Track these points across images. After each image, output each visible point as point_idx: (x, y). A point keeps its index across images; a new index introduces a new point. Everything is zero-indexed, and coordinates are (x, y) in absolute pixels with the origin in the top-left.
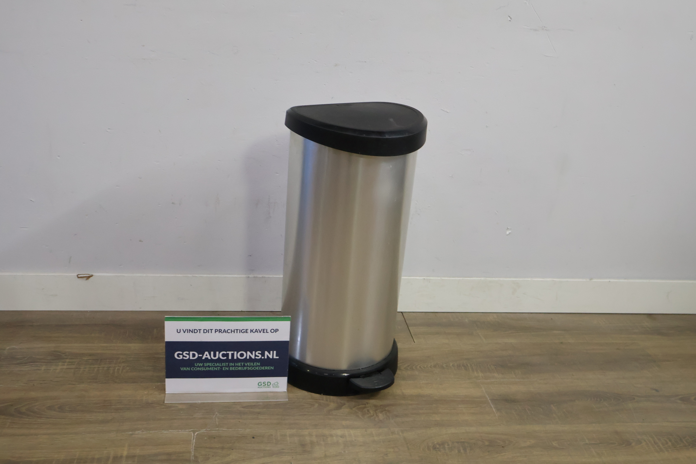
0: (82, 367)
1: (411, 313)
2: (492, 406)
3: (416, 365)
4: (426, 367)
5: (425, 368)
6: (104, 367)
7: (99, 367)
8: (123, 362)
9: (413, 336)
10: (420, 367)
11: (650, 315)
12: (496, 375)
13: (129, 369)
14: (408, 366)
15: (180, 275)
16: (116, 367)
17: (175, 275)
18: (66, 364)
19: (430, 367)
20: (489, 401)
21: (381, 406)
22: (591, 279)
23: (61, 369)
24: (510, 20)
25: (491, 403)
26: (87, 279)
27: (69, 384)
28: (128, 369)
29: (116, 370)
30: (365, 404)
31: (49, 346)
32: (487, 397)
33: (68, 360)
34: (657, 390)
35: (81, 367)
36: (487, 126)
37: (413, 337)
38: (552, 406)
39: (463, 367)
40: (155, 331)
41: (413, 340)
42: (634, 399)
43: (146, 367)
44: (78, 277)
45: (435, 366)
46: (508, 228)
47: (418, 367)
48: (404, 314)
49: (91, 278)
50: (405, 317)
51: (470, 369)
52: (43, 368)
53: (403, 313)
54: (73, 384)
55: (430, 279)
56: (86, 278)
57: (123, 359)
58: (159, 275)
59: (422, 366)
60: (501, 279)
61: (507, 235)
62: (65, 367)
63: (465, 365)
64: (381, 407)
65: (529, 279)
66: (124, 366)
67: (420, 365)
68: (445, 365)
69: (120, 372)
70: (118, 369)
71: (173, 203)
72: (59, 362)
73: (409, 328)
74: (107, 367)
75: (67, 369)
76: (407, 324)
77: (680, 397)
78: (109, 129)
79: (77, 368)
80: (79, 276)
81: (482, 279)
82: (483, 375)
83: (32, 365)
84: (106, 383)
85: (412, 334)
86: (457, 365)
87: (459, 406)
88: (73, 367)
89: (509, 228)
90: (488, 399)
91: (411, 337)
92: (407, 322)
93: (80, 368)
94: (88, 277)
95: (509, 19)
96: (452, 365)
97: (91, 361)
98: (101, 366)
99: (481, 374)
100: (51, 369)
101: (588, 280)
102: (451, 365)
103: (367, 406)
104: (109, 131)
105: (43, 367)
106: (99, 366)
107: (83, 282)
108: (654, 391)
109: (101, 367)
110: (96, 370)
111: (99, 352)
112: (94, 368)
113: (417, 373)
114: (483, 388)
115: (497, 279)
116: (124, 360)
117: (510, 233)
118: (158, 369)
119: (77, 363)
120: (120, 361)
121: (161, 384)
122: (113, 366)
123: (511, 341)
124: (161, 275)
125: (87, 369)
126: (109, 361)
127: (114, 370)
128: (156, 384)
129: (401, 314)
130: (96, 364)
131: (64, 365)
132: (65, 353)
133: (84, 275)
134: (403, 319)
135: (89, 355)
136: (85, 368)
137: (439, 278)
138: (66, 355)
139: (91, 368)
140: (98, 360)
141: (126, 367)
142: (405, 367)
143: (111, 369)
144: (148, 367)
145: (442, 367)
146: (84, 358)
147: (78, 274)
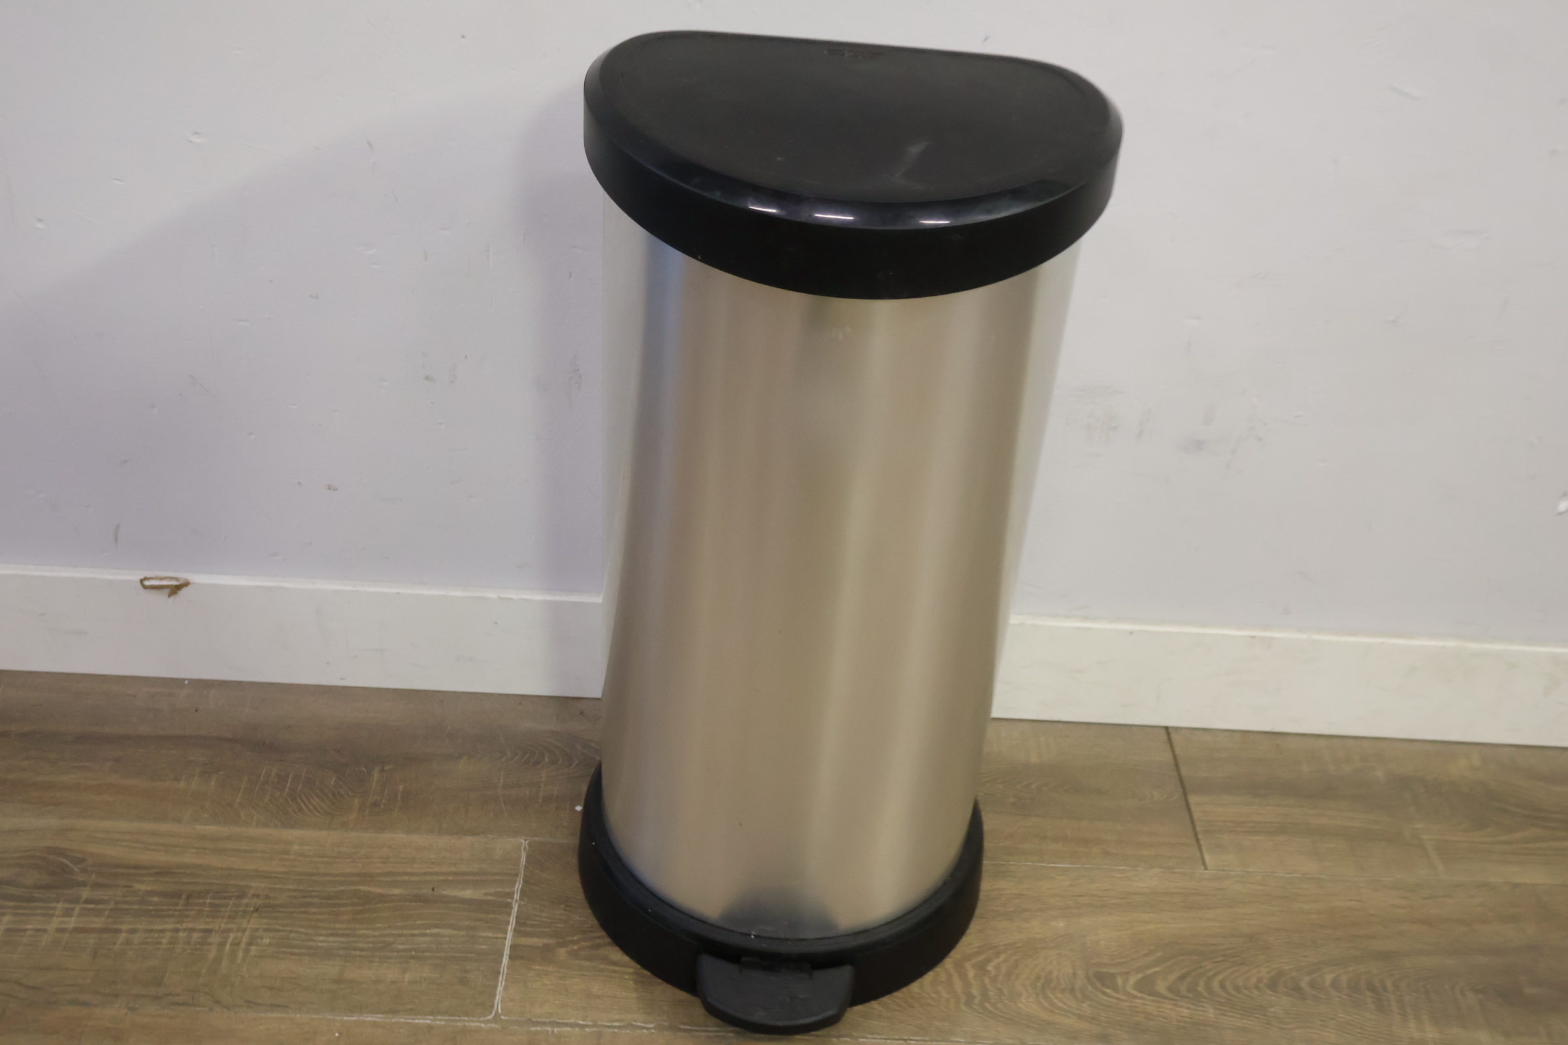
0: (124, 927)
1: (1196, 733)
3: (1210, 974)
4: (1241, 984)
5: (1237, 989)
6: (192, 930)
7: (177, 931)
8: (257, 910)
9: (1200, 836)
10: (1222, 986)
12: (1484, 1038)
13: (270, 945)
14: (1182, 978)
15: (457, 593)
16: (230, 930)
17: (442, 592)
18: (78, 908)
19: (1257, 987)
23: (58, 930)
26: (169, 596)
27: (73, 1002)
28: (267, 941)
29: (228, 947)
33: (85, 893)
35: (121, 926)
37: (1201, 842)
39: (1369, 993)
40: (376, 774)
41: (1198, 854)
43: (322, 938)
44: (145, 587)
45: (1273, 985)
47: (1215, 984)
48: (1174, 736)
49: (184, 591)
50: (1178, 752)
51: (1395, 1006)
53: (1170, 730)
54: (84, 1004)
55: (1273, 638)
56: (167, 591)
57: (258, 896)
58: (394, 590)
59: (1228, 982)
60: (1515, 648)
61: (1561, 514)
62: (72, 922)
63: (1377, 984)
66: (257, 930)
67: (1220, 977)
69: (240, 955)
70: (236, 944)
71: (427, 378)
72: (58, 900)
73: (1193, 799)
75: (77, 930)
76: (1182, 784)
78: (197, 133)
79: (108, 930)
80: (147, 583)
81: (1451, 644)
82: (1438, 1035)
84: (184, 1004)
85: (1197, 828)
88: (98, 922)
91: (1195, 840)
92: (1184, 771)
93: (117, 931)
94: (175, 590)
97: (156, 899)
98: (184, 925)
99: (1431, 1032)
100: (27, 929)
102: (1329, 978)
106: (179, 926)
107: (161, 598)
109: (185, 930)
110: (164, 941)
111: (189, 859)
112: (162, 931)
113: (1211, 1013)
115: (1498, 647)
116: (259, 902)
118: (361, 950)
119: (111, 905)
120: (247, 905)
121: (361, 1018)
122: (223, 926)
123: (1534, 876)
124: (401, 591)
125: (137, 938)
126: (211, 905)
127: (222, 945)
128: (345, 1018)
129: (1165, 738)
130: (173, 916)
131: (68, 913)
132: (83, 860)
133: (161, 579)
134: (1171, 756)
135: (157, 874)
136: (133, 931)
137: (1303, 636)
138: (84, 871)
139: (151, 931)
140: (178, 895)
141: (261, 933)
142: (1172, 977)
143: (214, 939)
144: (331, 939)
145: (1298, 989)
146: (137, 886)
147: (142, 577)
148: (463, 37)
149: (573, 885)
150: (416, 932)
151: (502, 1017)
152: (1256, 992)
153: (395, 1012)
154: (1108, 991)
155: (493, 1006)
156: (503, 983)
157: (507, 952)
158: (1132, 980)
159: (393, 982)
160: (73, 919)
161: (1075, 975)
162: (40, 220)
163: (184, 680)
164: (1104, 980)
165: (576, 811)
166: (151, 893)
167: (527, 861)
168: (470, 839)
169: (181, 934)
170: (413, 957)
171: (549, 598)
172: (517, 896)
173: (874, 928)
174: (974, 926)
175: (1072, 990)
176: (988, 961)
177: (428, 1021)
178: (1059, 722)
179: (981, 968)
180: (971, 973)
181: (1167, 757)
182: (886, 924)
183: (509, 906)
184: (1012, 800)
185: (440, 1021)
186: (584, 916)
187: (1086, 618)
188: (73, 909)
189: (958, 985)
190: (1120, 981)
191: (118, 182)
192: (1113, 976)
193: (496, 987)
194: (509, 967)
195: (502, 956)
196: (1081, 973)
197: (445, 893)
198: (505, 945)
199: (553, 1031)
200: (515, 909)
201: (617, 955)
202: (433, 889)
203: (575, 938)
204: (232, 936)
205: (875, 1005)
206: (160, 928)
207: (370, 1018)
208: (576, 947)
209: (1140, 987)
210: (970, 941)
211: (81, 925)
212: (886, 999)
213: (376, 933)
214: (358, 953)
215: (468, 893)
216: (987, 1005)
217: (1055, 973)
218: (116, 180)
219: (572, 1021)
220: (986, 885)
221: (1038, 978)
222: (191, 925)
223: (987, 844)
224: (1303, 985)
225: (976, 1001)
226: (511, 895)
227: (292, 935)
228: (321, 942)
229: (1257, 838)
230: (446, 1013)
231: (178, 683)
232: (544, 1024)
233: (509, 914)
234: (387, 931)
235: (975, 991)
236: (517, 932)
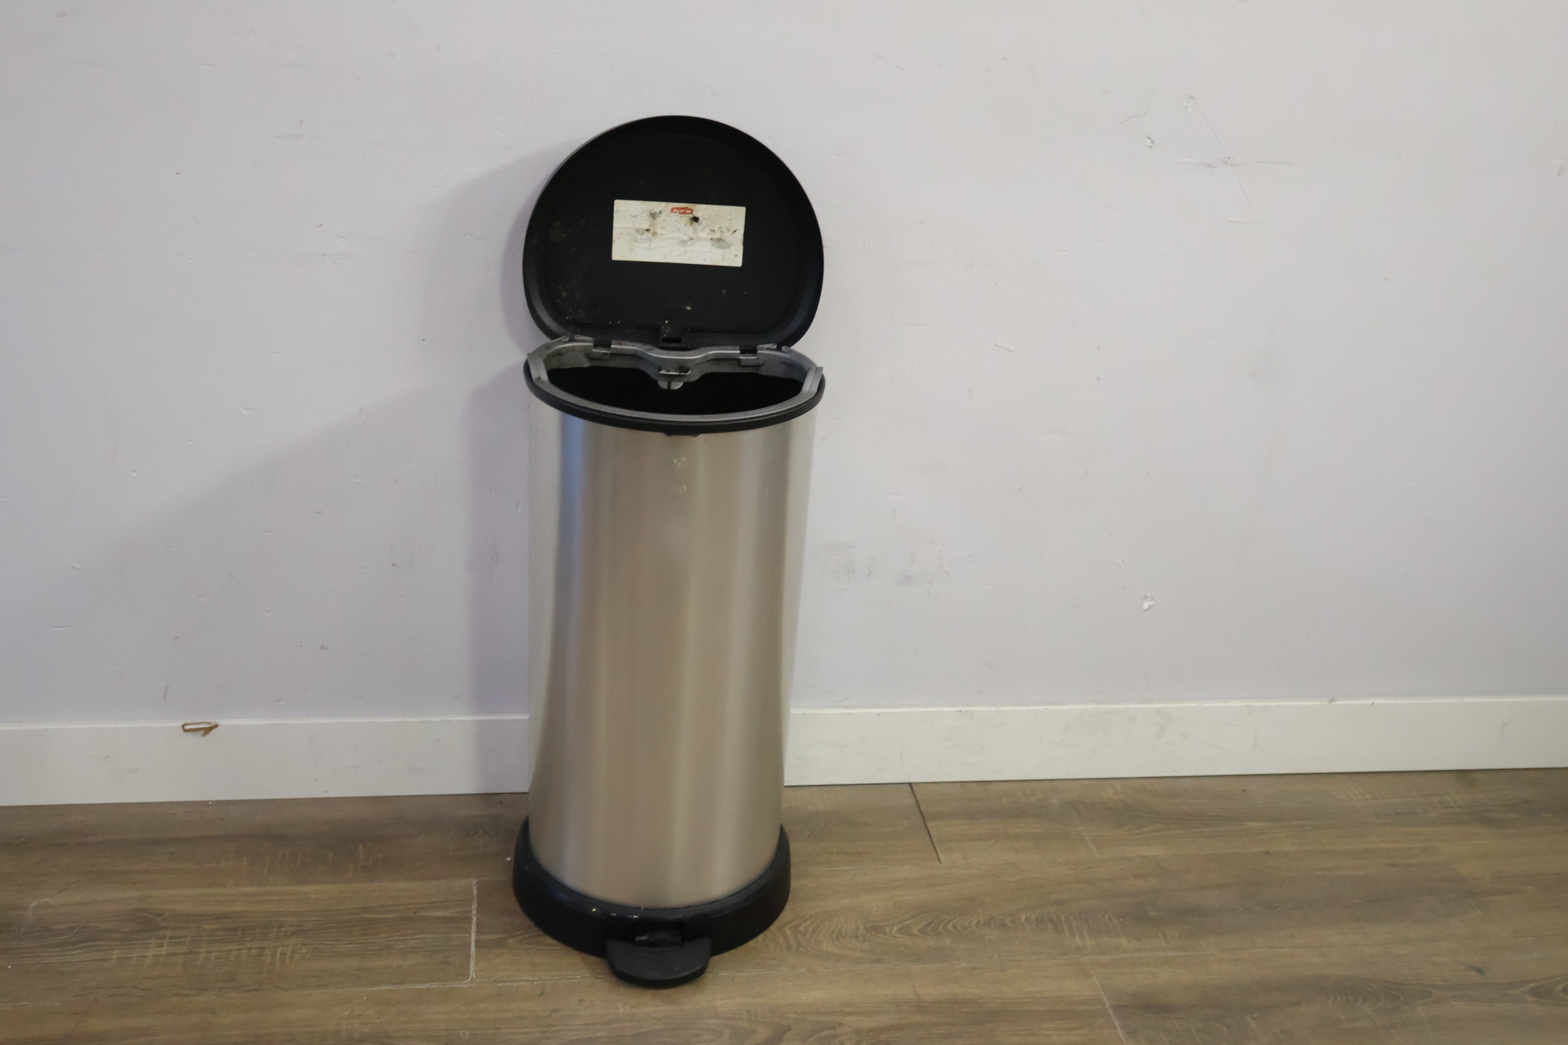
0: (202, 950)
1: (930, 785)
2: (1117, 1023)
3: (946, 921)
4: (967, 925)
5: (965, 928)
6: (250, 949)
7: (239, 950)
8: (293, 934)
9: (936, 845)
10: (954, 926)
11: (1463, 776)
12: (1123, 941)
13: (307, 953)
14: (928, 925)
15: (412, 720)
17: (401, 719)
18: (166, 942)
19: (977, 926)
20: (1110, 1011)
21: (869, 1032)
22: (1331, 701)
23: (155, 956)
24: (1151, 147)
25: (1113, 1016)
26: (204, 734)
27: (176, 995)
28: (305, 951)
29: (278, 956)
30: (835, 1028)
31: (125, 897)
32: (1105, 999)
33: (169, 933)
34: (1480, 971)
35: (199, 950)
36: (1098, 378)
37: (937, 849)
38: (1249, 1019)
39: (1049, 924)
40: (361, 848)
41: (936, 855)
42: (1430, 994)
43: (343, 946)
44: (185, 731)
45: (987, 923)
46: (1146, 597)
47: (950, 926)
48: (915, 789)
49: (214, 731)
50: (918, 797)
51: (1066, 929)
52: (116, 954)
53: (912, 785)
54: (187, 996)
55: (973, 711)
56: (202, 732)
57: (292, 926)
58: (366, 720)
59: (958, 925)
60: (1132, 706)
61: (1145, 611)
62: (164, 950)
63: (1055, 918)
64: (870, 1034)
65: (1194, 704)
66: (296, 945)
67: (954, 921)
68: (1010, 919)
69: (288, 960)
70: (283, 954)
71: (394, 565)
72: (150, 939)
73: (929, 824)
74: (257, 948)
75: (168, 955)
76: (922, 815)
77: (1532, 985)
78: (246, 408)
79: (191, 953)
80: (187, 727)
81: (1090, 706)
82: (1094, 943)
83: (91, 946)
84: (256, 990)
85: (934, 841)
86: (1036, 920)
87: (1044, 1026)
88: (183, 949)
89: (1148, 595)
90: (1108, 1005)
91: (932, 848)
92: (922, 809)
93: (198, 953)
95: (1148, 143)
96: (1026, 919)
97: (220, 933)
98: (244, 946)
99: (1090, 942)
100: (133, 957)
101: (1325, 703)
102: (1023, 918)
103: (838, 1031)
104: (246, 413)
105: (116, 951)
106: (241, 947)
107: (196, 738)
108: (1473, 973)
109: (245, 949)
110: (233, 956)
111: (238, 908)
112: (229, 950)
113: (948, 942)
114: (1095, 979)
115: (1121, 706)
116: (295, 929)
117: (1150, 607)
118: (372, 950)
119: (189, 939)
120: (286, 932)
121: (380, 988)
122: (272, 945)
123: (1155, 851)
124: (371, 720)
125: (213, 955)
126: (260, 933)
127: (274, 954)
128: (369, 989)
129: (910, 789)
130: (234, 942)
131: (161, 945)
132: (163, 914)
133: (197, 724)
134: (914, 799)
135: (216, 919)
136: (207, 952)
137: (993, 709)
138: (165, 920)
139: (221, 951)
140: (236, 929)
141: (299, 946)
142: (920, 926)
143: (268, 952)
144: (349, 946)
145: (1003, 925)
146: (206, 927)
147: (183, 723)
148: (423, 340)
149: (512, 902)
150: (409, 937)
151: (477, 980)
152: (976, 929)
153: (403, 983)
154: (880, 935)
155: (469, 975)
156: (474, 962)
157: (473, 944)
158: (895, 928)
159: (398, 967)
160: (164, 948)
161: (857, 928)
162: (134, 471)
163: (209, 801)
164: (877, 929)
165: (507, 861)
166: (218, 929)
167: (478, 891)
168: (435, 882)
169: (243, 952)
170: (408, 952)
171: (476, 718)
172: (474, 912)
173: (722, 899)
174: (788, 907)
175: (857, 937)
176: (800, 925)
177: (426, 986)
178: (836, 785)
179: (795, 929)
180: (789, 932)
181: (911, 801)
182: (730, 896)
183: (470, 919)
184: (807, 834)
185: (435, 985)
186: (522, 919)
187: (847, 707)
188: (163, 943)
189: (781, 940)
190: (887, 930)
191: (190, 443)
192: (883, 927)
193: (469, 964)
194: (476, 952)
195: (470, 946)
196: (862, 927)
197: (424, 914)
198: (471, 941)
199: (512, 985)
200: (474, 920)
201: (549, 940)
202: (415, 913)
203: (519, 933)
204: (279, 950)
205: (726, 955)
206: (228, 948)
207: (385, 988)
208: (520, 938)
209: (900, 931)
210: (787, 915)
211: (170, 952)
212: (733, 951)
213: (380, 941)
214: (369, 953)
215: (440, 913)
216: (801, 949)
217: (844, 928)
218: (190, 441)
219: (524, 978)
220: (795, 884)
221: (834, 932)
222: (248, 946)
223: (793, 860)
224: (1006, 922)
225: (793, 947)
226: (471, 912)
227: (322, 946)
228: (343, 948)
229: (974, 843)
230: (436, 981)
231: (205, 804)
232: (506, 982)
233: (471, 923)
234: (388, 939)
235: (792, 942)
236: (478, 932)
